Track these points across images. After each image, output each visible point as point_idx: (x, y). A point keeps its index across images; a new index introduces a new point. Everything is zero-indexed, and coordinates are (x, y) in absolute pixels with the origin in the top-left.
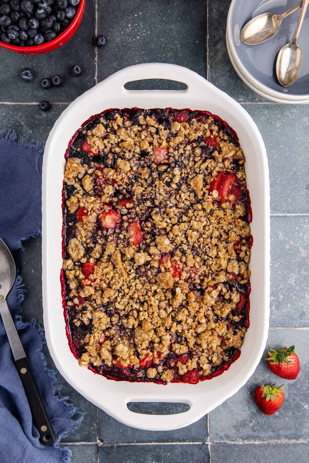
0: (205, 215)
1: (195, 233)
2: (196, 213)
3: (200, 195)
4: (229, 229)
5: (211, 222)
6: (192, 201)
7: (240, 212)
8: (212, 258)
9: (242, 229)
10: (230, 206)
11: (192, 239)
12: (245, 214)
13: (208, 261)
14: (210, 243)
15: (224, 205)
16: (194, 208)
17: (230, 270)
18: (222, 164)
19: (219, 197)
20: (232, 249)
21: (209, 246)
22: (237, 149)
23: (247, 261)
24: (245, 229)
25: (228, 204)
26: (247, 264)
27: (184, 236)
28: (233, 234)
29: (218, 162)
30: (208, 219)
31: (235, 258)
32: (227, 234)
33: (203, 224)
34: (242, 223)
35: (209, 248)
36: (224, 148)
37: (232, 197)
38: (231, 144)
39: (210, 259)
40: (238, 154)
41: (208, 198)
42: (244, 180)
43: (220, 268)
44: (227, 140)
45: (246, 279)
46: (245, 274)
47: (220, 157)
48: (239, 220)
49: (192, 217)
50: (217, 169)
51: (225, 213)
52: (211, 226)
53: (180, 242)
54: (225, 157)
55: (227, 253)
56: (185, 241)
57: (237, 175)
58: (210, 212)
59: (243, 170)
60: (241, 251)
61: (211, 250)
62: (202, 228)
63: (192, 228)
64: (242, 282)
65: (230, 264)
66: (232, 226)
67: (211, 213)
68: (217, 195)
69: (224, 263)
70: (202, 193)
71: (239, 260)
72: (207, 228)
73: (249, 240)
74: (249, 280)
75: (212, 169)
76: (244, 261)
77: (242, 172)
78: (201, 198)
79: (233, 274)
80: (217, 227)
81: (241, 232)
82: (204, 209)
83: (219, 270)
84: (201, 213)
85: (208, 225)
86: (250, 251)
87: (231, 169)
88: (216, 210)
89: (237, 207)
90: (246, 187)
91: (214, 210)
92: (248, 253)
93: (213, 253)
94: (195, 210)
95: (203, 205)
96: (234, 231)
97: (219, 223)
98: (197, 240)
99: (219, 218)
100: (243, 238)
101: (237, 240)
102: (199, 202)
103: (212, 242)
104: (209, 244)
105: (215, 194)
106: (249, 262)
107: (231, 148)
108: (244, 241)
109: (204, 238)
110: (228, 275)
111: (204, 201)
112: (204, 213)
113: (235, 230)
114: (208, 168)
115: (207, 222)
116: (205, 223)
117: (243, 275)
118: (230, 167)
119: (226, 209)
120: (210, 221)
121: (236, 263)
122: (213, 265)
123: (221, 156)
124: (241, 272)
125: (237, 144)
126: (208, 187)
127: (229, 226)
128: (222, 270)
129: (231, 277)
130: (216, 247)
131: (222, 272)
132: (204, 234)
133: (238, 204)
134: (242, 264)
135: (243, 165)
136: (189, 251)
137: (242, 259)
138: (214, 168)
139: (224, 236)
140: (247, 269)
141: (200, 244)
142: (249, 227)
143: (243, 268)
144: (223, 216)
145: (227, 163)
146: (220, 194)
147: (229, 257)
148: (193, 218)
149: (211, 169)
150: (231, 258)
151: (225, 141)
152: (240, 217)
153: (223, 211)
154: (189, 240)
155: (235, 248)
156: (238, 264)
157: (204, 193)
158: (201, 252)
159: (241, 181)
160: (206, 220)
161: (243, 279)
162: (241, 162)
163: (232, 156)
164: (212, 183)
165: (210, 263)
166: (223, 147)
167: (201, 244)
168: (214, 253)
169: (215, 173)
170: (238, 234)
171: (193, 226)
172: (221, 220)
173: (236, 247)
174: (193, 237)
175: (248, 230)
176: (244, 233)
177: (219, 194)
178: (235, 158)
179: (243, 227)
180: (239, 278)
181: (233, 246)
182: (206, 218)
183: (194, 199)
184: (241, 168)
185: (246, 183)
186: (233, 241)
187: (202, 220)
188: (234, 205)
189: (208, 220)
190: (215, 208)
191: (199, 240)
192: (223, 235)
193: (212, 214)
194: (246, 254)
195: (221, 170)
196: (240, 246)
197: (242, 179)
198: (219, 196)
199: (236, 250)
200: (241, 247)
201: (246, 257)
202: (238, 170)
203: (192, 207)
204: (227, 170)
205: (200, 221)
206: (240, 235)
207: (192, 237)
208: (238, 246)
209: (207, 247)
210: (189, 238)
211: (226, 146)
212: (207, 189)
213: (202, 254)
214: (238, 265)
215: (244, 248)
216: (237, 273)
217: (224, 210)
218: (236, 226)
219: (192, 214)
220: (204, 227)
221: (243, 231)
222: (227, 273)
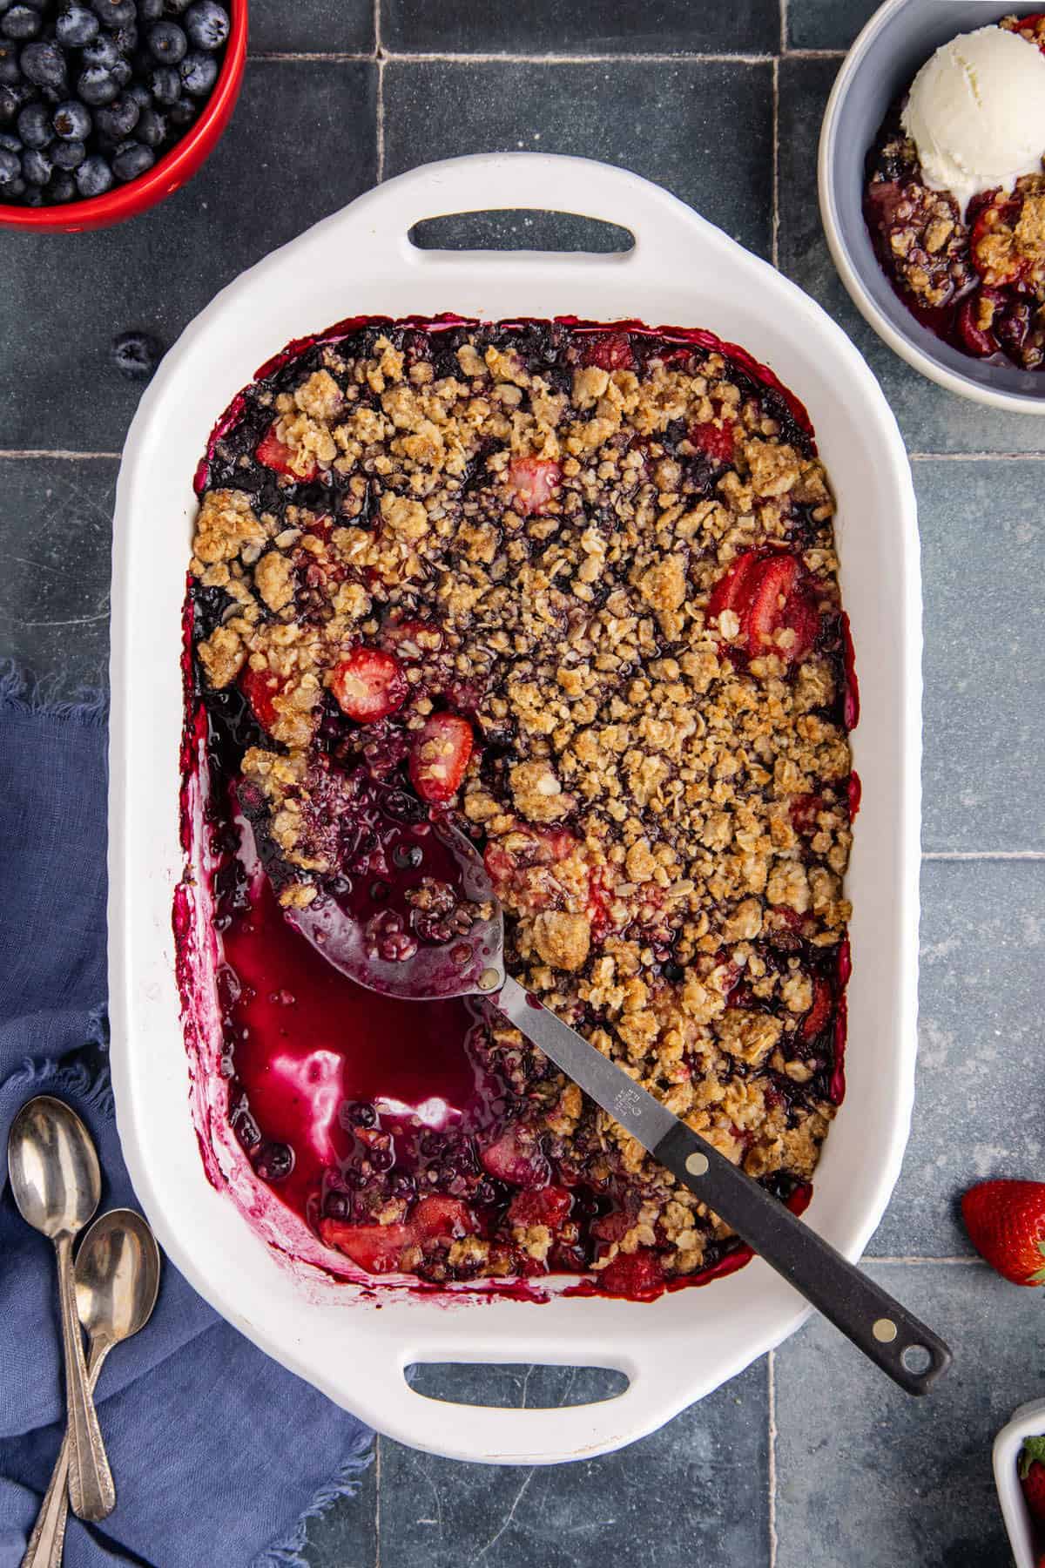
0: (690, 699)
1: (655, 762)
2: (657, 693)
3: (673, 626)
4: (777, 750)
5: (710, 725)
6: (645, 647)
7: (817, 692)
8: (715, 854)
9: (822, 750)
10: (781, 669)
11: (642, 783)
12: (831, 698)
13: (700, 863)
14: (709, 800)
15: (757, 666)
16: (654, 673)
17: (776, 897)
18: (753, 518)
19: (741, 637)
20: (786, 823)
21: (703, 810)
22: (807, 466)
23: (837, 864)
24: (834, 752)
25: (772, 660)
26: (838, 879)
27: (613, 769)
28: (788, 771)
29: (738, 513)
30: (702, 713)
31: (795, 855)
32: (770, 768)
33: (684, 734)
34: (821, 731)
35: (705, 817)
36: (760, 462)
37: (786, 638)
38: (786, 448)
39: (708, 856)
40: (808, 483)
41: (704, 639)
42: (833, 576)
43: (741, 890)
44: (770, 436)
45: (833, 929)
46: (832, 912)
47: (745, 496)
48: (811, 719)
49: (644, 705)
50: (736, 536)
51: (760, 694)
52: (710, 739)
53: (598, 791)
54: (764, 495)
55: (768, 837)
56: (617, 789)
57: (805, 559)
58: (709, 691)
59: (828, 544)
60: (819, 828)
61: (709, 823)
62: (678, 748)
63: (643, 745)
64: (819, 942)
65: (775, 875)
66: (785, 742)
67: (712, 693)
68: (735, 629)
69: (755, 873)
70: (681, 619)
71: (810, 860)
72: (697, 746)
73: (846, 790)
74: (844, 934)
75: (718, 535)
76: (828, 867)
77: (824, 547)
78: (679, 638)
79: (788, 911)
80: (734, 742)
81: (816, 762)
82: (686, 680)
83: (737, 898)
84: (678, 692)
85: (699, 734)
86: (848, 830)
87: (784, 539)
88: (730, 683)
89: (805, 671)
90: (837, 604)
91: (723, 684)
92: (842, 836)
93: (718, 835)
94: (655, 682)
95: (686, 665)
96: (792, 760)
97: (739, 729)
98: (663, 786)
99: (739, 711)
100: (827, 785)
101: (802, 789)
102: (669, 651)
103: (713, 798)
104: (705, 804)
105: (728, 624)
106: (846, 867)
107: (782, 462)
108: (828, 795)
109: (685, 783)
110: (769, 913)
111: (690, 650)
112: (687, 692)
113: (795, 753)
114: (703, 533)
115: (698, 726)
116: (690, 729)
117: (824, 916)
118: (781, 530)
119: (766, 679)
120: (707, 720)
121: (797, 874)
122: (718, 877)
123: (748, 490)
124: (817, 906)
125: (808, 451)
126: (703, 599)
127: (776, 739)
128: (748, 896)
129: (781, 921)
130: (729, 815)
131: (750, 903)
132: (686, 766)
133: (809, 661)
134: (820, 876)
135: (827, 523)
136: (634, 826)
137: (820, 857)
138: (726, 533)
139: (758, 777)
140: (839, 894)
141: (672, 803)
142: (847, 745)
143: (824, 889)
144: (754, 706)
145: (770, 516)
146: (746, 625)
147: (775, 850)
148: (649, 709)
149: (712, 535)
150: (781, 854)
151: (764, 438)
152: (815, 710)
153: (755, 688)
154: (631, 786)
155: (795, 819)
156: (807, 876)
157: (689, 623)
158: (675, 832)
159: (821, 581)
160: (695, 718)
161: (822, 929)
162: (819, 514)
163: (788, 493)
164: (719, 589)
165: (707, 869)
166: (756, 460)
167: (677, 803)
168: (721, 837)
169: (726, 552)
170: (808, 769)
171: (649, 738)
172: (746, 718)
173: (801, 816)
174: (648, 775)
175: (842, 755)
176: (829, 765)
177: (741, 625)
178: (799, 498)
179: (827, 744)
180: (809, 928)
181: (790, 810)
182: (693, 712)
183: (653, 643)
184: (819, 534)
185: (837, 588)
186: (790, 793)
187: (680, 719)
188: (794, 667)
189: (700, 717)
190: (726, 673)
191: (670, 788)
192: (754, 774)
193: (716, 696)
194: (836, 843)
195: (750, 540)
196: (812, 811)
197: (822, 572)
198: (741, 632)
199: (799, 827)
200: (816, 816)
201: (836, 850)
202: (810, 542)
203: (647, 669)
204: (771, 541)
205: (672, 720)
206: (813, 773)
207: (642, 778)
208: (805, 814)
209: (695, 813)
210: (631, 777)
211: (768, 455)
212: (700, 608)
213: (679, 838)
214: (804, 880)
215: (827, 819)
216: (801, 908)
217: (758, 682)
218: (800, 740)
219: (646, 695)
220: (688, 741)
221: (825, 758)
222: (767, 906)
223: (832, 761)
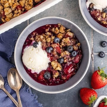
12: (37, 2)
17: (5, 10)
20: (16, 6)
23: (14, 16)
24: (29, 7)
26: (13, 17)
31: (13, 10)
34: (31, 3)
43: (3, 4)
55: (13, 4)
60: (18, 10)
64: (2, 19)
65: (8, 8)
69: (7, 5)
73: (25, 11)
74: (5, 22)
76: (13, 15)
79: (4, 13)
81: (27, 5)
86: (20, 15)
92: (18, 14)
100: (24, 8)
101: (22, 5)
108: (23, 9)
110: (2, 10)
117: (6, 18)
124: (7, 16)
128: (3, 6)
129: (2, 13)
131: (2, 7)
134: (11, 14)
137: (14, 13)
140: (11, 19)
142: (32, 8)
143: (10, 16)
150: (11, 7)
152: (34, 1)
161: (4, 19)
170: (25, 5)
173: (18, 7)
176: (27, 7)
179: (30, 5)
180: (4, 17)
181: (18, 5)
194: (17, 14)
196: (20, 8)
199: (17, 8)
201: (16, 14)
214: (9, 12)
215: (20, 11)
216: (5, 14)
221: (28, 6)
222: (3, 9)
223: (28, 7)
